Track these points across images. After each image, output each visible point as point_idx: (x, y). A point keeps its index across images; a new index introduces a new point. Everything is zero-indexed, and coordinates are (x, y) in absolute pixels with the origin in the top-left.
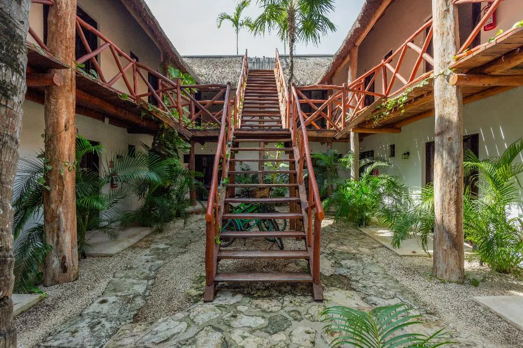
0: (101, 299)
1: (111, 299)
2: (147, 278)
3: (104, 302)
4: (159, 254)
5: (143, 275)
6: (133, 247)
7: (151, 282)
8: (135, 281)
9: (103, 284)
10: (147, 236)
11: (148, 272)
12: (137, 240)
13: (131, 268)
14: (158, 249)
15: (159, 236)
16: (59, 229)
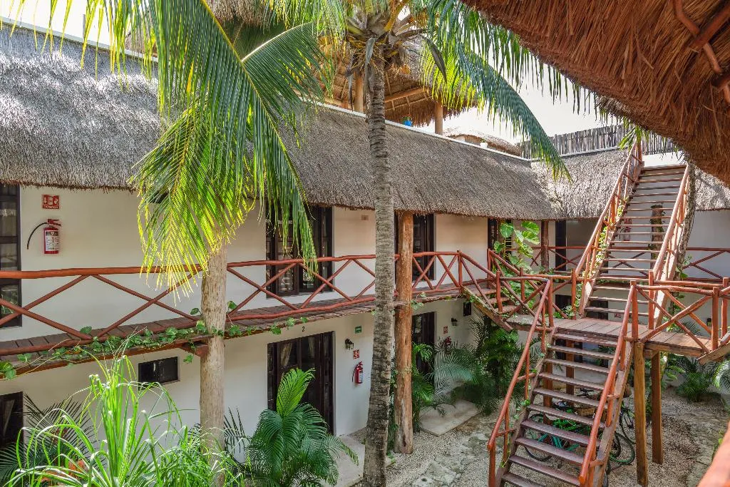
0: (423, 477)
1: (429, 480)
2: (457, 471)
3: (424, 480)
4: (474, 447)
5: (455, 467)
6: (456, 430)
7: (458, 476)
8: (447, 470)
9: (426, 464)
10: (473, 418)
11: (459, 465)
12: (461, 422)
13: (449, 455)
14: (476, 439)
15: (483, 421)
16: (402, 415)
